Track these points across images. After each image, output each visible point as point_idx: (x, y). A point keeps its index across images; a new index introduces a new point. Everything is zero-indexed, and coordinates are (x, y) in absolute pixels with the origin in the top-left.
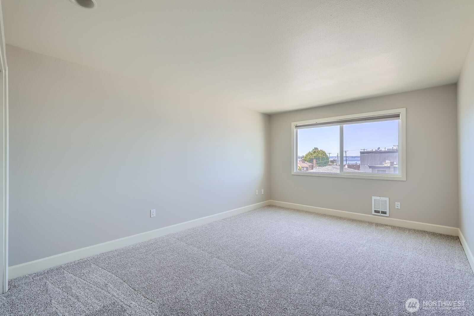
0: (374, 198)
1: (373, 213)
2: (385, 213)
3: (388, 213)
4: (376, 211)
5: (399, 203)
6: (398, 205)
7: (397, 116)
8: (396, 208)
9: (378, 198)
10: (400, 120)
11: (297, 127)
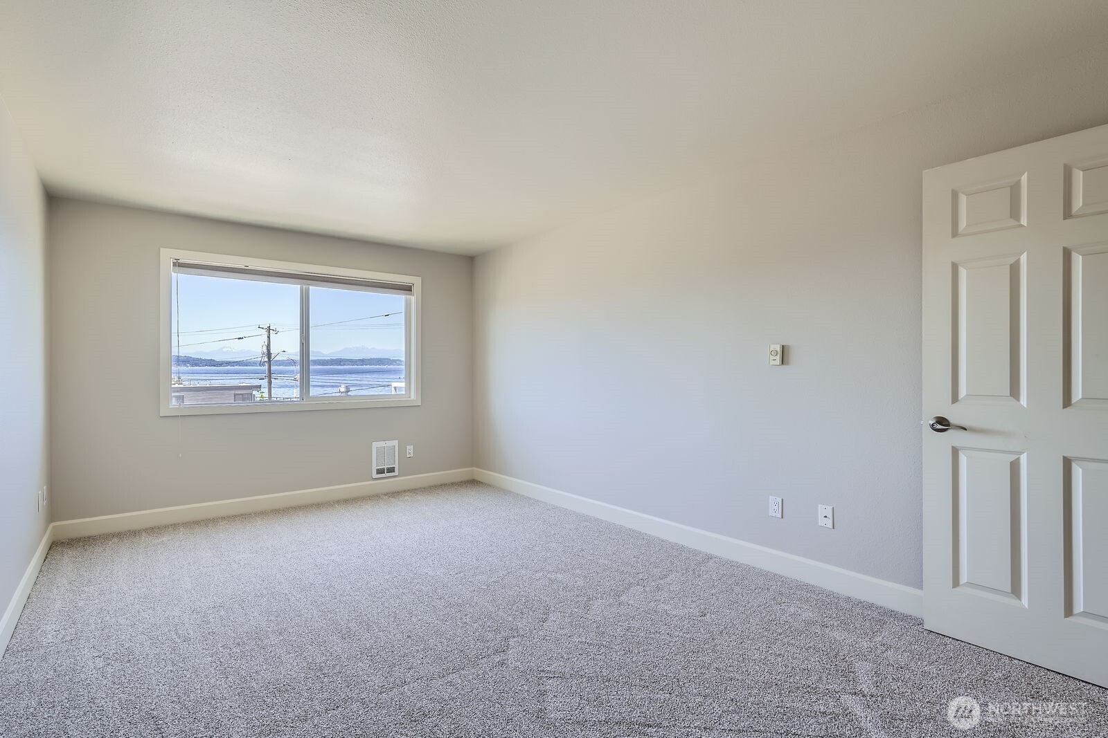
0: (375, 445)
1: (375, 475)
2: (391, 470)
3: (396, 470)
4: (380, 471)
5: (412, 447)
6: (410, 449)
7: (408, 289)
8: (408, 456)
9: (382, 444)
10: (413, 299)
11: (178, 265)
